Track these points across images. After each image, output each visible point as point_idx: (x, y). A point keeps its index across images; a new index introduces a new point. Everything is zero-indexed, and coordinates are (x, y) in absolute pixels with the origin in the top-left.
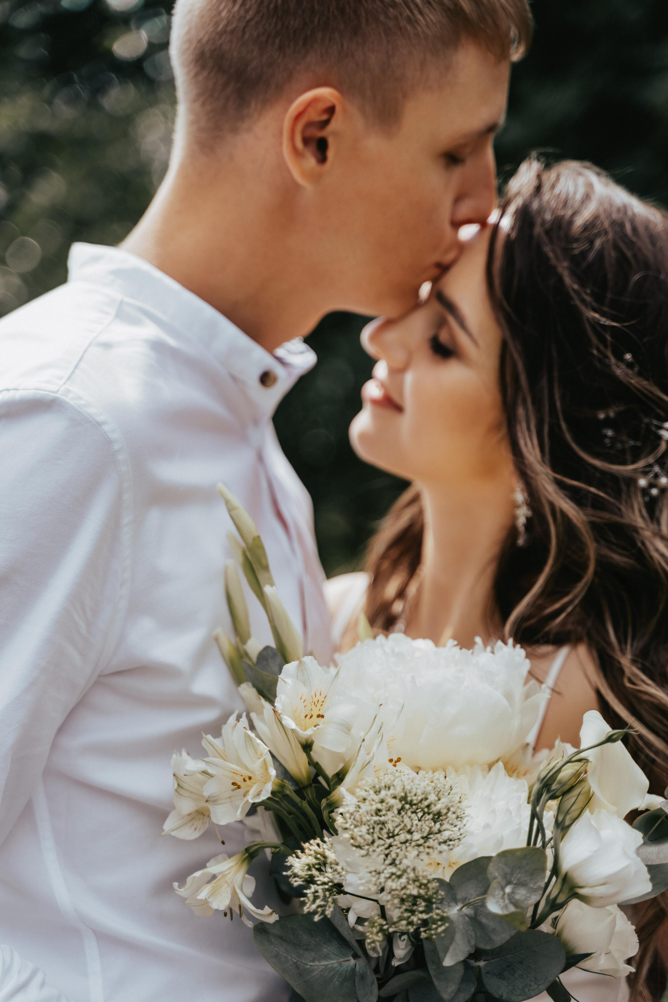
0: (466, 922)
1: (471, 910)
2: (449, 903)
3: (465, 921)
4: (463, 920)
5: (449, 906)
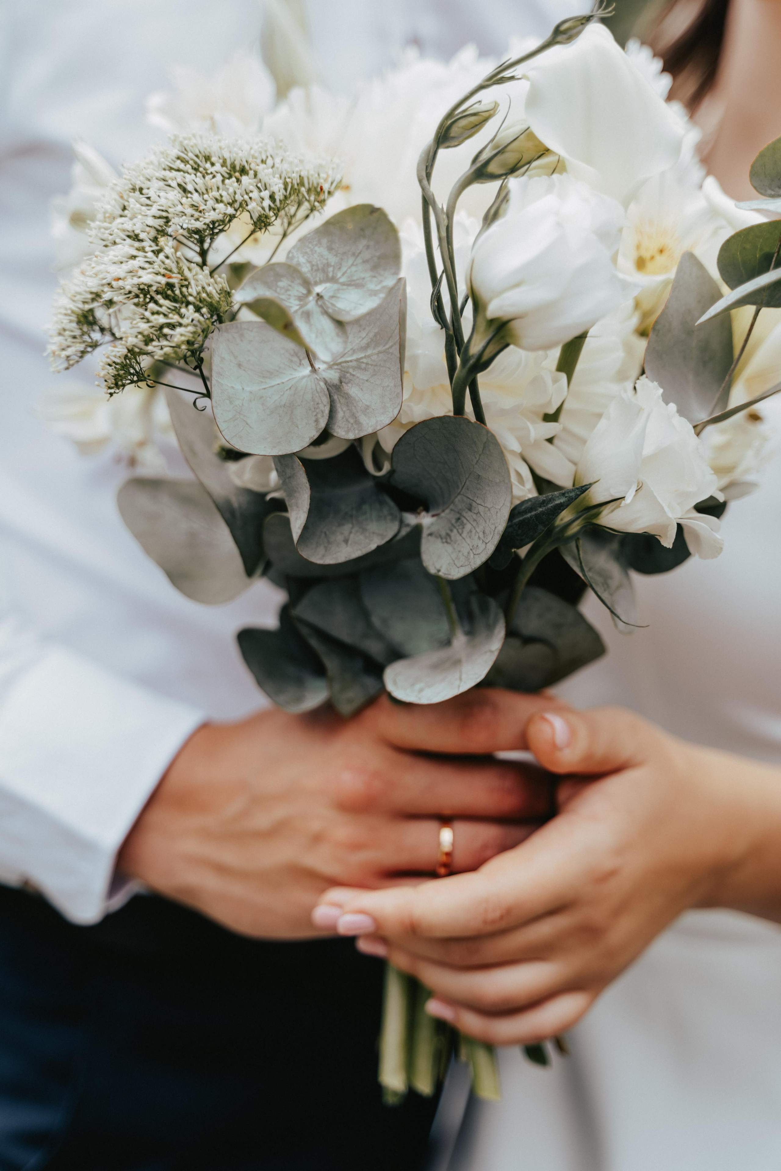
0: (319, 390)
1: (335, 372)
2: (300, 360)
3: (318, 387)
4: (314, 387)
5: (300, 364)
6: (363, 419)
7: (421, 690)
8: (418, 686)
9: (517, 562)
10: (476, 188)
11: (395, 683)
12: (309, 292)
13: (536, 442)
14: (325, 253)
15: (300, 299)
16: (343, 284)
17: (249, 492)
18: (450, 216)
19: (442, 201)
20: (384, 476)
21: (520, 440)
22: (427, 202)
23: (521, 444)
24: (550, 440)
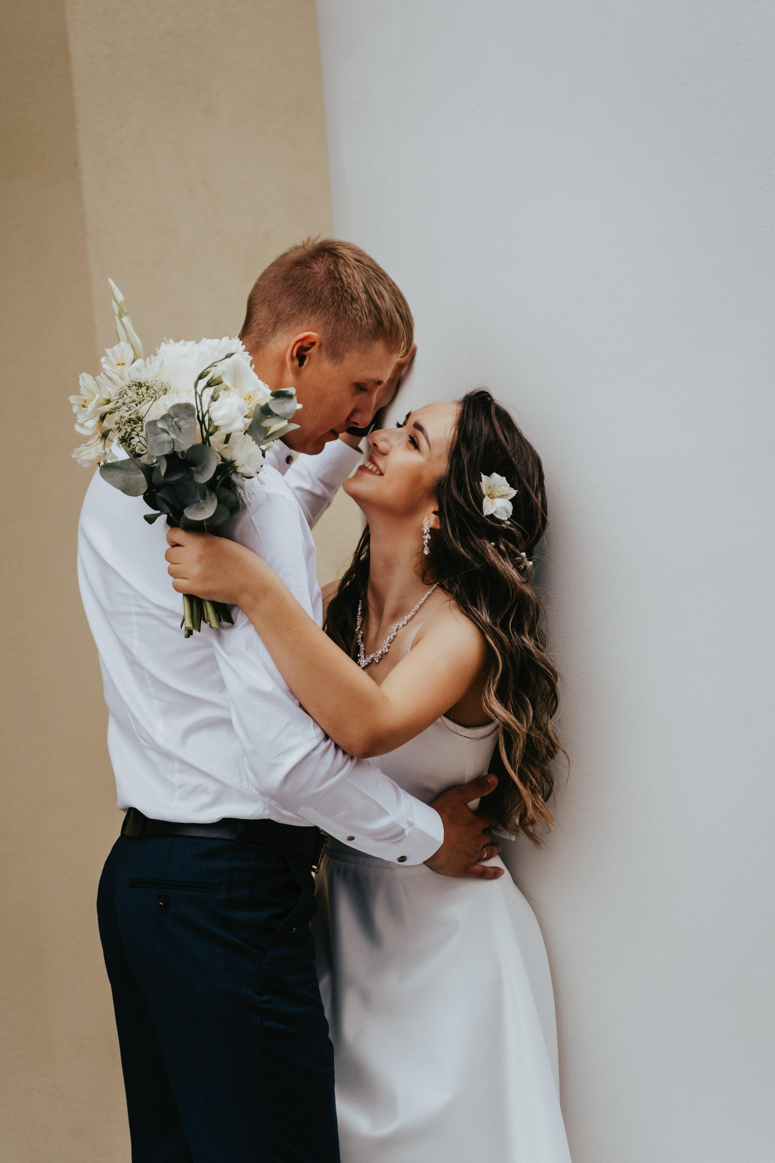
6: (182, 447)
7: (195, 516)
8: (194, 515)
9: (217, 481)
10: (208, 389)
11: (187, 514)
12: (173, 420)
13: (223, 449)
14: (177, 410)
15: (171, 422)
16: (181, 418)
17: (145, 464)
18: (201, 395)
19: (199, 392)
20: (184, 459)
21: (219, 448)
22: (196, 393)
23: (219, 449)
24: (226, 448)
